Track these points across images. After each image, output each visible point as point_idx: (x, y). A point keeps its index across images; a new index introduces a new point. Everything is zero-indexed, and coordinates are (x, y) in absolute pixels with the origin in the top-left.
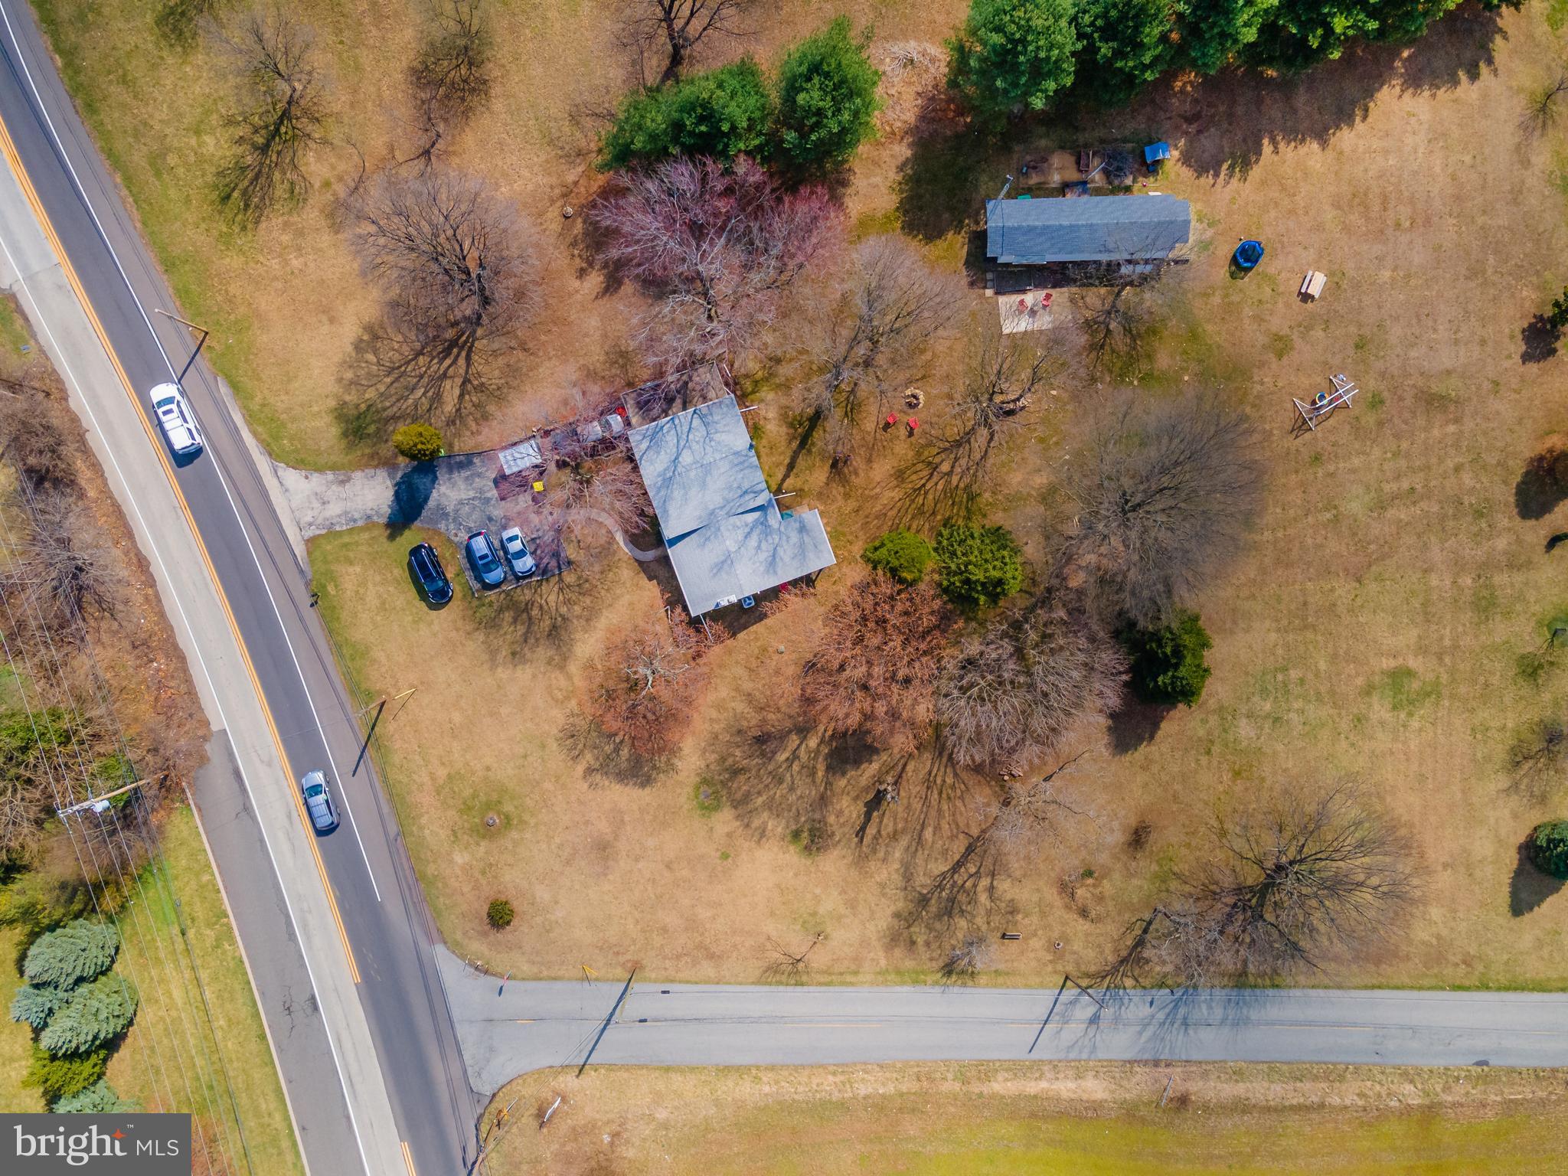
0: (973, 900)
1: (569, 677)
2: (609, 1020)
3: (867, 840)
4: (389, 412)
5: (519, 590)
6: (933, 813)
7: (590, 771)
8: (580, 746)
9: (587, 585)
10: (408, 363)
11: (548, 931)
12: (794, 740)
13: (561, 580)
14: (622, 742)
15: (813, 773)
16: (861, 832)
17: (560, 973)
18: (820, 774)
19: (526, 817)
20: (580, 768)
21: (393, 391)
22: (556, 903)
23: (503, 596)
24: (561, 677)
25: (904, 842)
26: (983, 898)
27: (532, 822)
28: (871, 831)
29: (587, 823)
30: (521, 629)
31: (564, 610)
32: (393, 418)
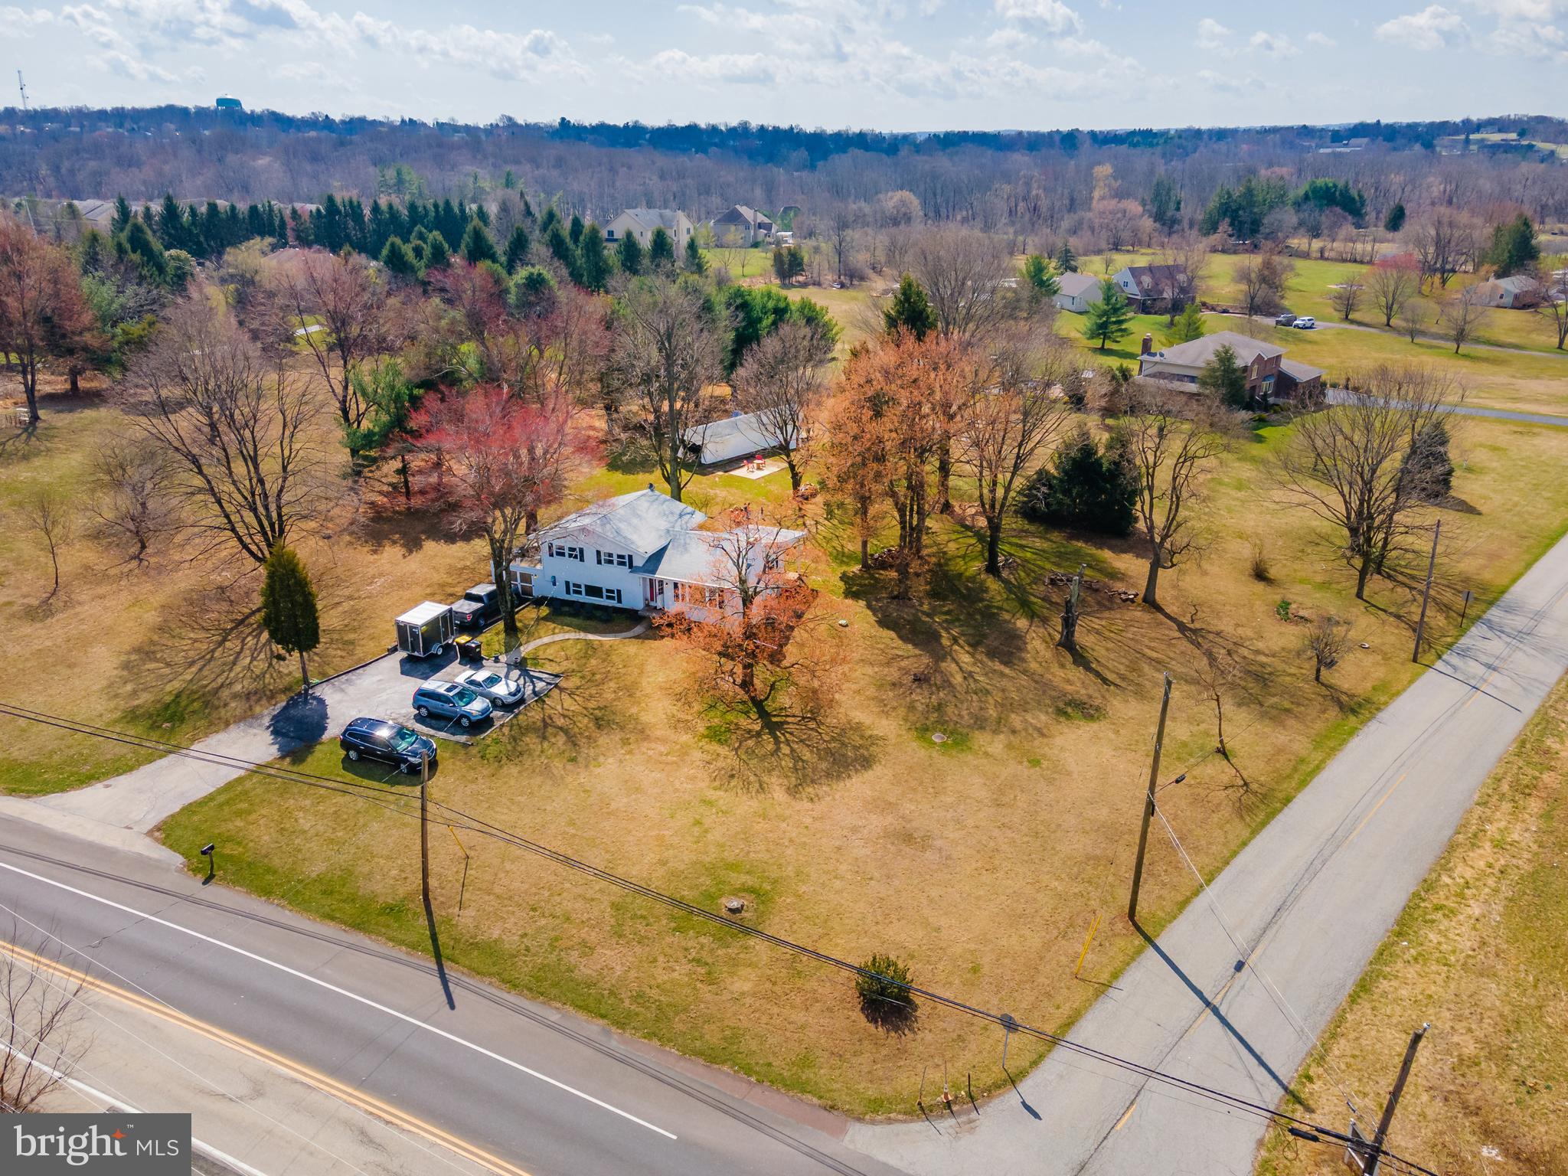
0: (1263, 665)
1: (663, 740)
2: (1208, 1004)
3: (1118, 681)
4: (214, 685)
5: (520, 717)
6: (1132, 644)
7: (793, 791)
8: (752, 778)
9: (598, 677)
10: (213, 651)
11: (975, 970)
12: (949, 666)
13: (562, 690)
14: (792, 750)
15: (1002, 675)
16: (1105, 681)
17: (1066, 1010)
18: (1007, 671)
19: (774, 873)
20: (779, 795)
21: (205, 672)
22: (938, 929)
23: (506, 730)
24: (653, 745)
25: (1146, 668)
26: (1262, 659)
27: (790, 871)
28: (1111, 676)
29: (855, 830)
30: (561, 739)
31: (592, 704)
32: (222, 686)
